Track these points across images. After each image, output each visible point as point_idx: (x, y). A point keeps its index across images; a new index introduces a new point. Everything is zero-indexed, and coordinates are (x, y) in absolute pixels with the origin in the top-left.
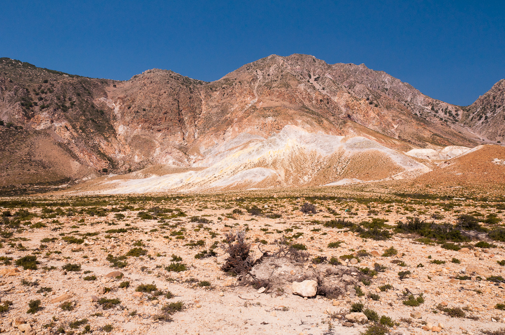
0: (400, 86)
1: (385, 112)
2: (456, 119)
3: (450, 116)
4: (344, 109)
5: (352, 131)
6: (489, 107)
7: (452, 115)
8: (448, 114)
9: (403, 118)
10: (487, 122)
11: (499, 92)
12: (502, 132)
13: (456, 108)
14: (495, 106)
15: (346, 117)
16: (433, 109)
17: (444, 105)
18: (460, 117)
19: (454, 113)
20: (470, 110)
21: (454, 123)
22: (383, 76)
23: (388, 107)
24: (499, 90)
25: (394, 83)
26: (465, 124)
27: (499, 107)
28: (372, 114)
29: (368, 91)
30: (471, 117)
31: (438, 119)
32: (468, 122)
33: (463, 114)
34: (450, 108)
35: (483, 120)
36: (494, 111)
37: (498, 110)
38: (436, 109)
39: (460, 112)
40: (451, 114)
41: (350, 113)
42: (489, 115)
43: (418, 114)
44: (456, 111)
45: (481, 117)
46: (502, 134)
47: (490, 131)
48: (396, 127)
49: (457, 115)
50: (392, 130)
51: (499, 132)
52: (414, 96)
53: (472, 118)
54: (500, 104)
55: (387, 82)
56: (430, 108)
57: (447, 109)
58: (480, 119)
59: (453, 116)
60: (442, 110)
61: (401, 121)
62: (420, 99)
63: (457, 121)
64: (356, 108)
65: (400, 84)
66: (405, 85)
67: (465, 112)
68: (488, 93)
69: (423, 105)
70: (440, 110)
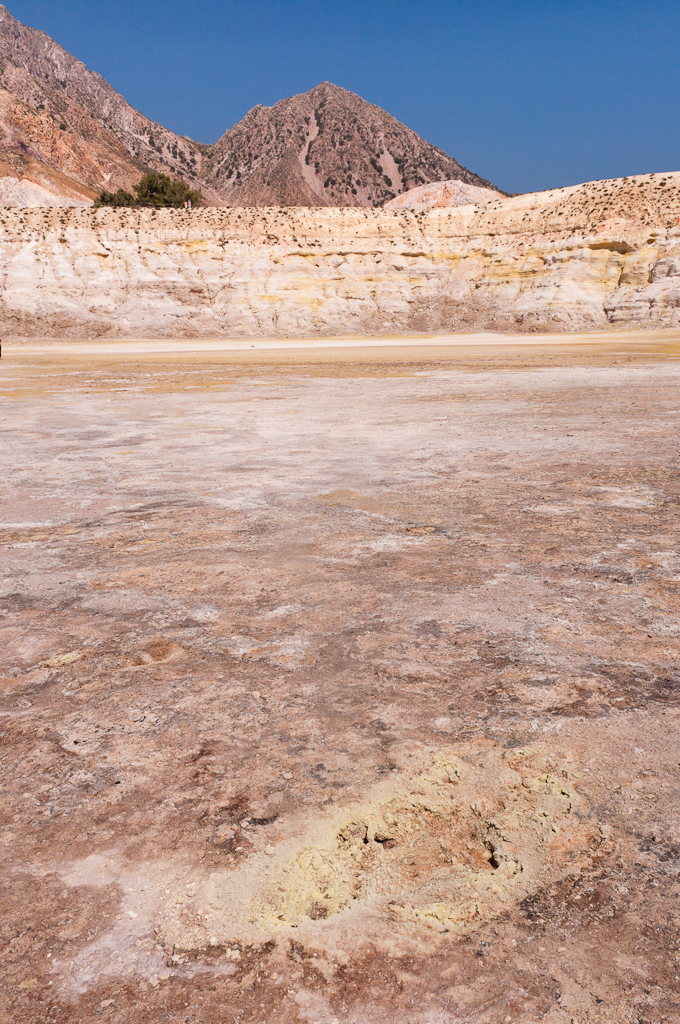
0: (86, 80)
1: (82, 143)
2: (193, 170)
5: (48, 183)
6: (241, 154)
8: (179, 159)
9: (118, 161)
10: (241, 184)
11: (255, 130)
13: (190, 147)
14: (250, 155)
15: (19, 148)
16: (151, 143)
17: (169, 137)
18: (198, 166)
19: (188, 157)
20: (212, 155)
21: (192, 179)
22: (46, 45)
23: (86, 134)
24: (256, 126)
25: (72, 70)
26: (207, 182)
28: (65, 149)
29: (37, 88)
30: (215, 169)
32: (211, 178)
33: (203, 162)
34: (180, 145)
35: (234, 178)
36: (248, 164)
38: (157, 143)
39: (198, 157)
40: (183, 160)
41: (25, 139)
42: (242, 169)
43: (133, 153)
44: (191, 154)
45: (231, 173)
47: (246, 200)
48: (107, 177)
49: (193, 161)
50: (102, 183)
52: (116, 106)
53: (218, 172)
54: (257, 152)
55: (56, 62)
56: (145, 138)
57: (175, 147)
58: (229, 177)
59: (188, 164)
60: (168, 148)
61: (115, 167)
62: (127, 118)
63: (194, 174)
64: (35, 130)
67: (206, 159)
68: (240, 126)
69: (133, 131)
70: (166, 146)
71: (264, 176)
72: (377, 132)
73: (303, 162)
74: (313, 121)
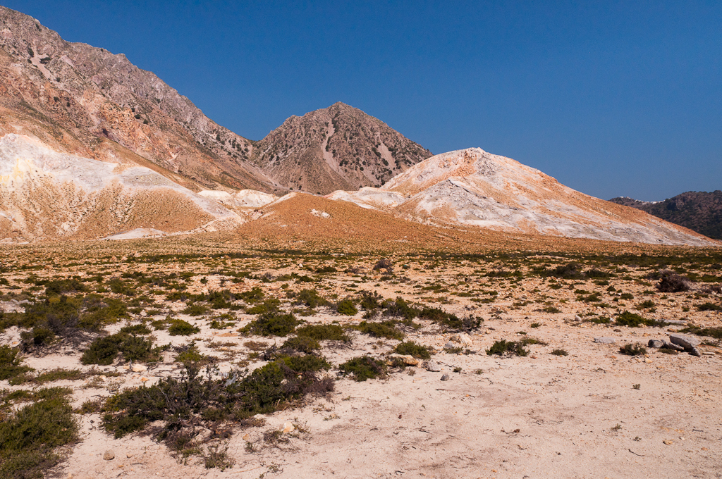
0: (176, 100)
1: (158, 133)
2: (246, 155)
3: (238, 150)
4: (96, 120)
5: (113, 156)
6: (280, 145)
7: (241, 149)
8: (236, 148)
9: (184, 145)
10: (279, 163)
11: (291, 130)
12: (294, 177)
13: (245, 141)
14: (286, 146)
15: (101, 133)
16: (218, 138)
17: (232, 135)
18: (250, 153)
19: (243, 147)
20: (260, 146)
21: (243, 160)
22: (152, 79)
23: (163, 127)
24: (291, 127)
25: (168, 93)
26: (255, 163)
27: (291, 147)
28: (141, 135)
29: (132, 98)
30: (261, 155)
31: (226, 153)
32: (258, 161)
33: (253, 150)
34: (239, 140)
35: (274, 160)
36: (285, 152)
37: (290, 151)
38: (222, 139)
39: (250, 148)
40: (239, 149)
41: (107, 127)
42: (280, 155)
43: (202, 143)
44: (245, 145)
45: (272, 157)
46: (294, 180)
47: (282, 174)
48: (174, 156)
49: (246, 150)
50: (170, 160)
51: (291, 177)
52: (195, 117)
53: (263, 157)
54: (291, 144)
55: (159, 90)
56: (215, 136)
57: (235, 141)
58: (271, 160)
59: (242, 152)
60: (230, 141)
61: (181, 149)
62: (203, 123)
63: (246, 158)
64: (117, 120)
65: (177, 96)
66: (183, 100)
67: (256, 149)
68: (280, 128)
69: (206, 131)
70: (228, 141)
71: (296, 159)
72: (375, 132)
73: (324, 150)
74: (331, 125)
